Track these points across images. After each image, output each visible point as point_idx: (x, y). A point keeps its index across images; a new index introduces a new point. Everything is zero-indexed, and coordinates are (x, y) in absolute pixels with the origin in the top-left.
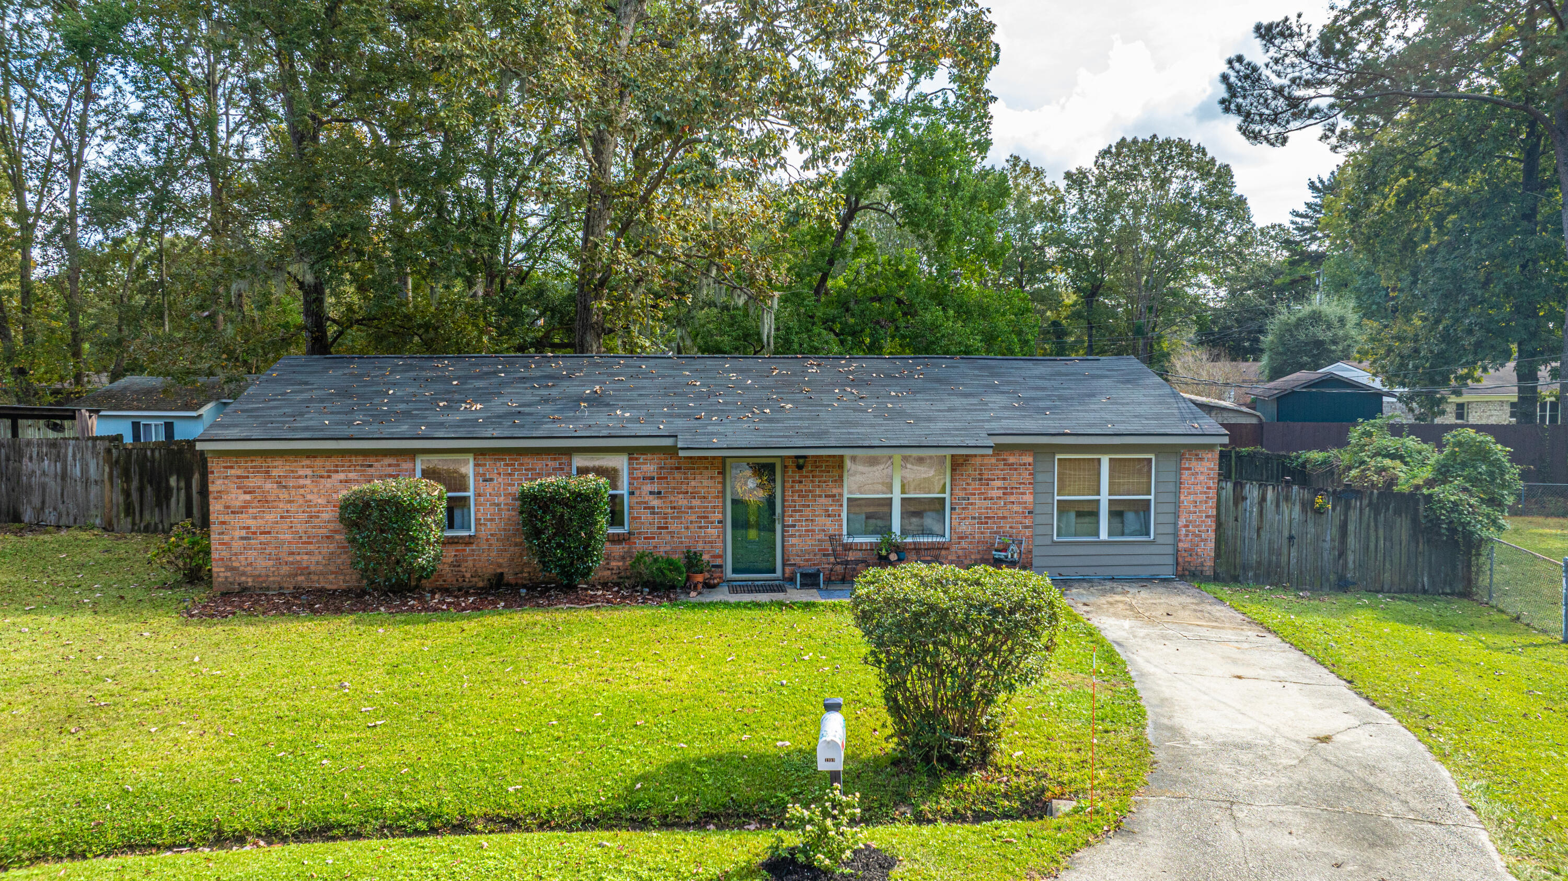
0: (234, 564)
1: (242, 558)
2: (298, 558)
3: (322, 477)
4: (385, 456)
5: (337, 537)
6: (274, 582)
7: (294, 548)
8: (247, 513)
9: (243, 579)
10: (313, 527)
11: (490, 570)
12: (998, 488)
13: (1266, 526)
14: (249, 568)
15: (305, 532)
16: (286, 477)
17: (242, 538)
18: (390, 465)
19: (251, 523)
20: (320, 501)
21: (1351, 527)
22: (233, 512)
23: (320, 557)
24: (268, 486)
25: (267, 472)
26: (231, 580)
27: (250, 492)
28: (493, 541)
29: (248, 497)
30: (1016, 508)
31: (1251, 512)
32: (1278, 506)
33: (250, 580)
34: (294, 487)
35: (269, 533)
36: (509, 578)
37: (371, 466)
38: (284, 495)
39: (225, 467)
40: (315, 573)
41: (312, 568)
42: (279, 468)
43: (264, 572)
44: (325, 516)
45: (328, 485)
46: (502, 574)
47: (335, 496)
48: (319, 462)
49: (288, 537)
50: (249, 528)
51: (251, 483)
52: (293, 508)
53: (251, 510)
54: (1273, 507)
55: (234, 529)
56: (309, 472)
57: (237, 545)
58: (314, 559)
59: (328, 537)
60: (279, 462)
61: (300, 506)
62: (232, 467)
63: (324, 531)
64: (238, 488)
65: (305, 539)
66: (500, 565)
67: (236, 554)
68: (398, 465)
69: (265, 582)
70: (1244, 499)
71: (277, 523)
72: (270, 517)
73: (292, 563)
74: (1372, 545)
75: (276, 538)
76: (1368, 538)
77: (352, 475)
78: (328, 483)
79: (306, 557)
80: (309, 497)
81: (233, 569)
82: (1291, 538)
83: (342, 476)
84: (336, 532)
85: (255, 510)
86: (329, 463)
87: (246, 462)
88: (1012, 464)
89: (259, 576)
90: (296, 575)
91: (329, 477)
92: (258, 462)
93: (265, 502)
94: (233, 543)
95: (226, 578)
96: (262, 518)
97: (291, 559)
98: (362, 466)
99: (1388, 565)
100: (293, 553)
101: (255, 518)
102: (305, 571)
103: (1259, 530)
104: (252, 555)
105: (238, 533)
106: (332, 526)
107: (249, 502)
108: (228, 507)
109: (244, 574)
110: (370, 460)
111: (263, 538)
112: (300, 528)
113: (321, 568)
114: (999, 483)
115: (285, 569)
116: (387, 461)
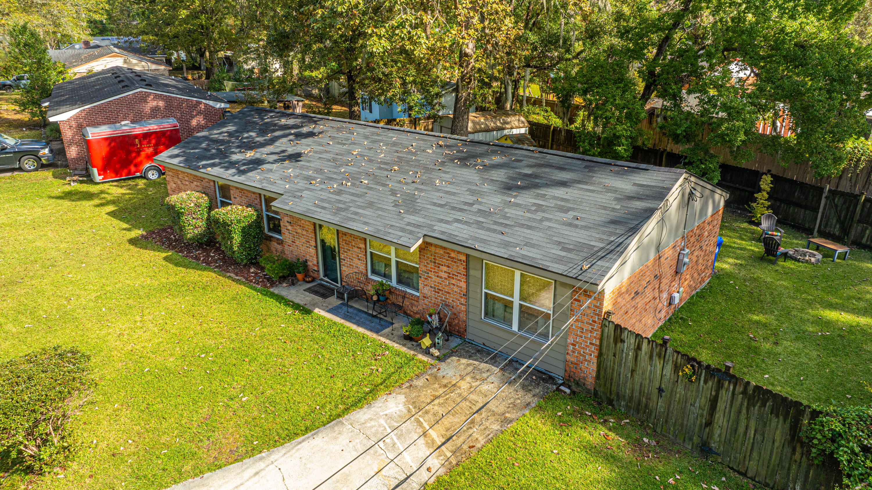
12: (445, 272)
13: (639, 371)
18: (207, 182)
21: (721, 405)
24: (179, 183)
25: (178, 177)
27: (176, 184)
30: (455, 289)
31: (627, 355)
32: (651, 357)
34: (185, 185)
37: (203, 182)
42: (181, 176)
51: (176, 180)
54: (647, 358)
56: (188, 180)
62: (170, 172)
64: (173, 181)
70: (623, 341)
74: (741, 430)
76: (737, 421)
78: (193, 186)
82: (661, 390)
83: (196, 184)
88: (453, 258)
91: (193, 183)
93: (180, 190)
99: (755, 455)
103: (633, 371)
107: (176, 188)
108: (172, 189)
114: (445, 269)
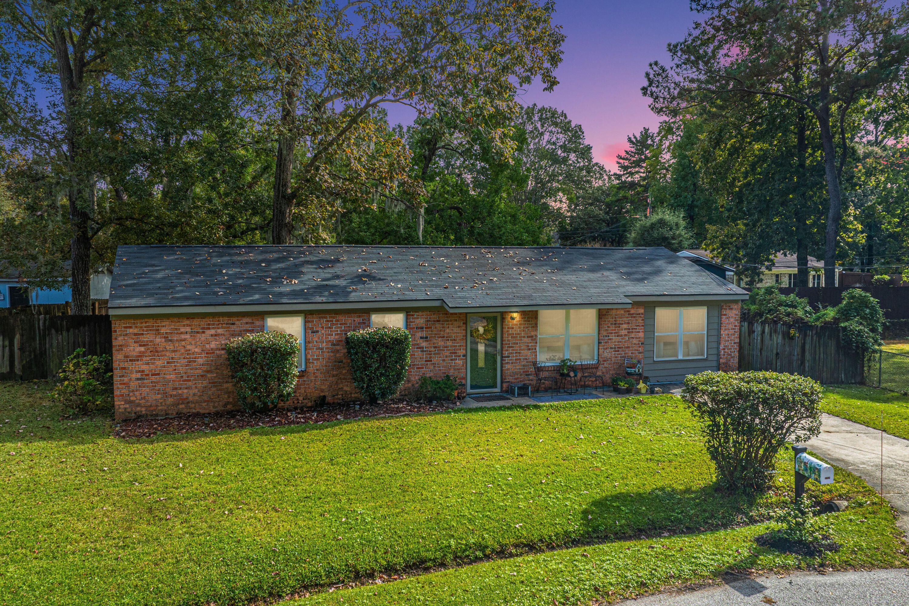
0: (132, 399)
1: (137, 393)
2: (180, 392)
3: (198, 333)
4: (244, 316)
5: (209, 375)
6: (162, 410)
7: (177, 384)
8: (142, 360)
9: (138, 409)
10: (191, 369)
11: (316, 394)
12: (625, 329)
13: (765, 348)
14: (143, 401)
15: (186, 373)
16: (171, 333)
17: (138, 379)
18: (247, 323)
19: (145, 367)
20: (196, 350)
21: (807, 347)
22: (130, 360)
23: (196, 391)
24: (158, 340)
25: (158, 330)
26: (129, 410)
27: (144, 345)
28: (318, 374)
29: (142, 349)
30: (635, 341)
31: (757, 340)
32: (771, 336)
33: (143, 409)
34: (177, 340)
35: (158, 374)
36: (329, 399)
37: (233, 324)
38: (170, 347)
39: (125, 327)
40: (192, 402)
41: (191, 398)
42: (166, 327)
43: (154, 403)
44: (200, 361)
45: (203, 339)
46: (324, 397)
47: (207, 346)
48: (196, 322)
49: (173, 377)
50: (143, 371)
51: (145, 339)
52: (176, 355)
53: (144, 358)
54: (768, 337)
55: (131, 372)
56: (188, 329)
57: (134, 385)
58: (191, 392)
59: (202, 376)
60: (166, 323)
61: (182, 354)
62: (131, 327)
63: (199, 372)
64: (135, 342)
65: (185, 378)
66: (322, 391)
67: (133, 391)
68: (253, 323)
69: (155, 410)
70: (754, 332)
71: (164, 367)
72: (159, 363)
73: (175, 396)
74: (817, 358)
75: (164, 378)
76: (815, 352)
77: (220, 331)
78: (203, 337)
79: (185, 391)
80: (189, 347)
81: (131, 402)
82: (777, 354)
83: (213, 332)
84: (208, 372)
85: (148, 359)
86: (203, 323)
87: (142, 323)
88: (633, 314)
89: (151, 406)
90: (178, 404)
91: (203, 332)
92: (151, 322)
93: (156, 352)
94: (132, 384)
95: (125, 409)
96: (153, 364)
97: (174, 393)
98: (227, 324)
99: (825, 369)
100: (176, 389)
101: (148, 364)
102: (186, 401)
103: (761, 350)
104: (145, 391)
105: (134, 376)
106: (205, 368)
107: (144, 352)
108: (127, 357)
109: (139, 405)
110: (234, 320)
111: (153, 378)
112: (182, 370)
113: (197, 398)
114: (625, 326)
115: (170, 400)
116: (245, 320)
